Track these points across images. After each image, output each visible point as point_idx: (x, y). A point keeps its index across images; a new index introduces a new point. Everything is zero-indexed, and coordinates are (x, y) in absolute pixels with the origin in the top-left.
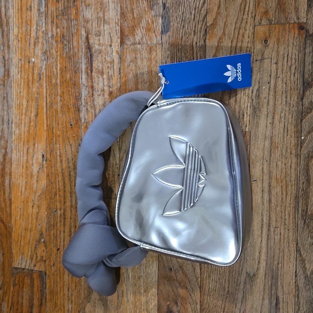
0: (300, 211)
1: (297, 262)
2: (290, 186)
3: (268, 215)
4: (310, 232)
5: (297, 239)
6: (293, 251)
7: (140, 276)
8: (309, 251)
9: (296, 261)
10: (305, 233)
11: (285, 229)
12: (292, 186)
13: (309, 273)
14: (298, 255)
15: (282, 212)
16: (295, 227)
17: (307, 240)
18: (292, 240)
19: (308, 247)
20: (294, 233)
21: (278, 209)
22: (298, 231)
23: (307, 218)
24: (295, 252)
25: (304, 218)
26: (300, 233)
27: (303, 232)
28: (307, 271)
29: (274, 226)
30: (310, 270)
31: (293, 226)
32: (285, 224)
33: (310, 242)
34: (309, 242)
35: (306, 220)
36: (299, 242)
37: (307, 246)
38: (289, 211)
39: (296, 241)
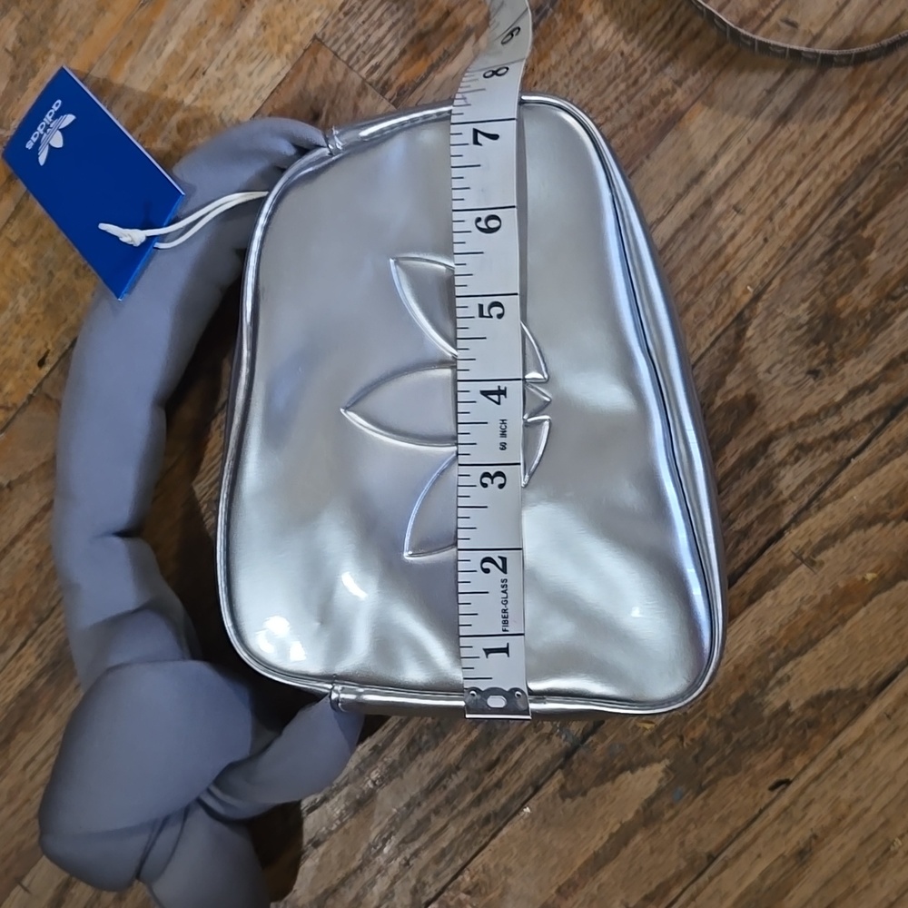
0: (845, 210)
1: (712, 351)
2: (881, 113)
3: (744, 156)
4: (822, 289)
5: (770, 283)
6: (726, 311)
7: (201, 70)
8: (770, 342)
9: (713, 344)
10: (804, 284)
11: (756, 231)
12: (887, 117)
13: (718, 402)
14: (732, 332)
15: (790, 174)
16: (794, 245)
17: (795, 307)
18: (751, 278)
19: (780, 329)
20: (774, 262)
21: (789, 159)
22: (792, 264)
23: (847, 243)
24: (731, 319)
25: (841, 238)
26: (793, 272)
27: (803, 274)
28: (720, 393)
29: (734, 201)
30: (731, 397)
31: (790, 238)
32: (770, 218)
33: (799, 317)
34: (794, 315)
35: (842, 247)
36: (765, 297)
37: (779, 324)
38: (814, 188)
39: (761, 288)
